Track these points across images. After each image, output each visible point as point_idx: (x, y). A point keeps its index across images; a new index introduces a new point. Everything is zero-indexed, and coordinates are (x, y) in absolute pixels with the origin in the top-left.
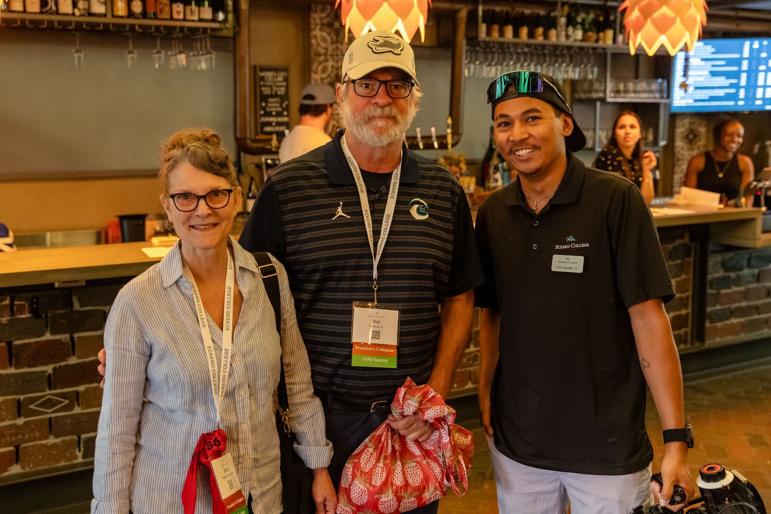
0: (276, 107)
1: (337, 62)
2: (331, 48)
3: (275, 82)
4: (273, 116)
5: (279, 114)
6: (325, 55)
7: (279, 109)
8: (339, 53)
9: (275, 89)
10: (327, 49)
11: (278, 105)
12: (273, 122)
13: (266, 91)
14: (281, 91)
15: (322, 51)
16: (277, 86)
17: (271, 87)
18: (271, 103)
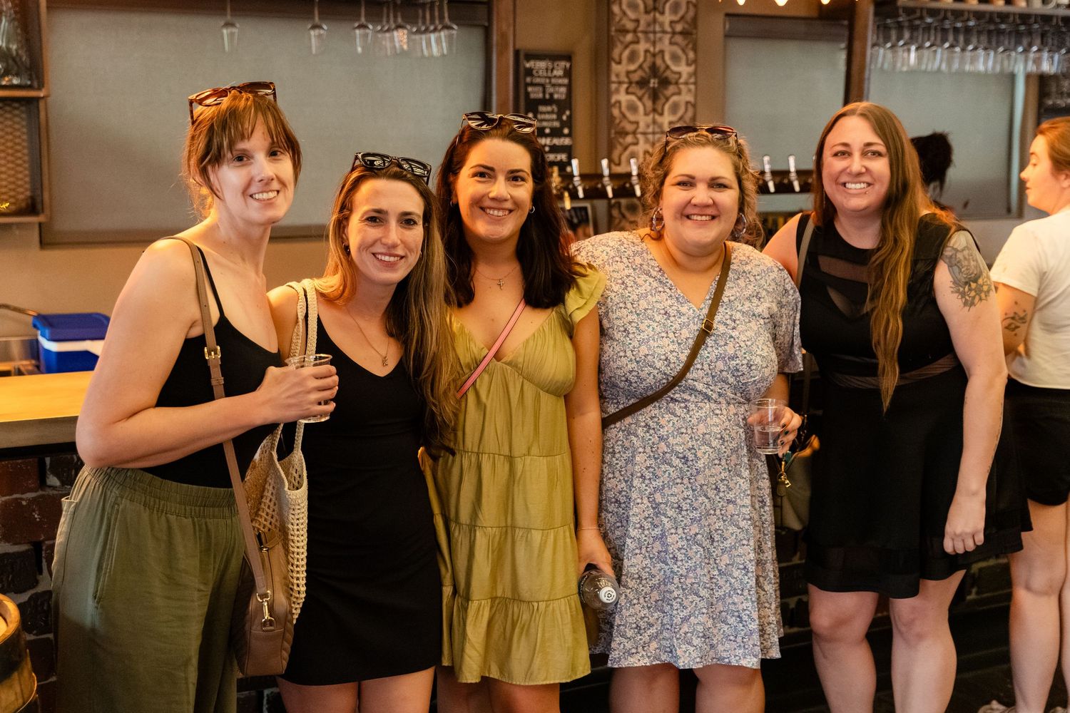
0: (553, 120)
1: (654, 43)
2: (644, 19)
3: (550, 78)
4: (546, 136)
5: (556, 133)
6: (635, 31)
7: (557, 124)
8: (658, 28)
9: (550, 89)
10: (637, 21)
11: (554, 116)
12: (545, 145)
13: (536, 93)
14: (560, 94)
15: (630, 26)
16: (554, 85)
17: (543, 86)
18: (542, 113)
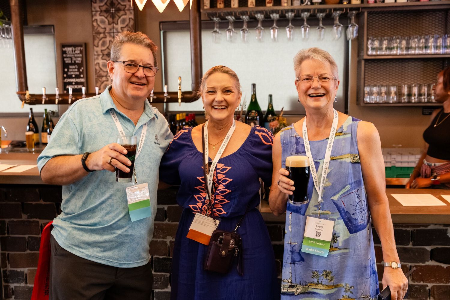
0: (76, 72)
2: (108, 27)
3: (74, 54)
4: (73, 78)
5: (77, 77)
6: (104, 33)
7: (78, 73)
8: (115, 31)
9: (74, 59)
10: (105, 28)
11: (76, 70)
12: (73, 82)
13: (68, 61)
14: (79, 60)
15: (102, 30)
16: (76, 57)
17: (71, 58)
18: (71, 69)
